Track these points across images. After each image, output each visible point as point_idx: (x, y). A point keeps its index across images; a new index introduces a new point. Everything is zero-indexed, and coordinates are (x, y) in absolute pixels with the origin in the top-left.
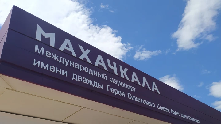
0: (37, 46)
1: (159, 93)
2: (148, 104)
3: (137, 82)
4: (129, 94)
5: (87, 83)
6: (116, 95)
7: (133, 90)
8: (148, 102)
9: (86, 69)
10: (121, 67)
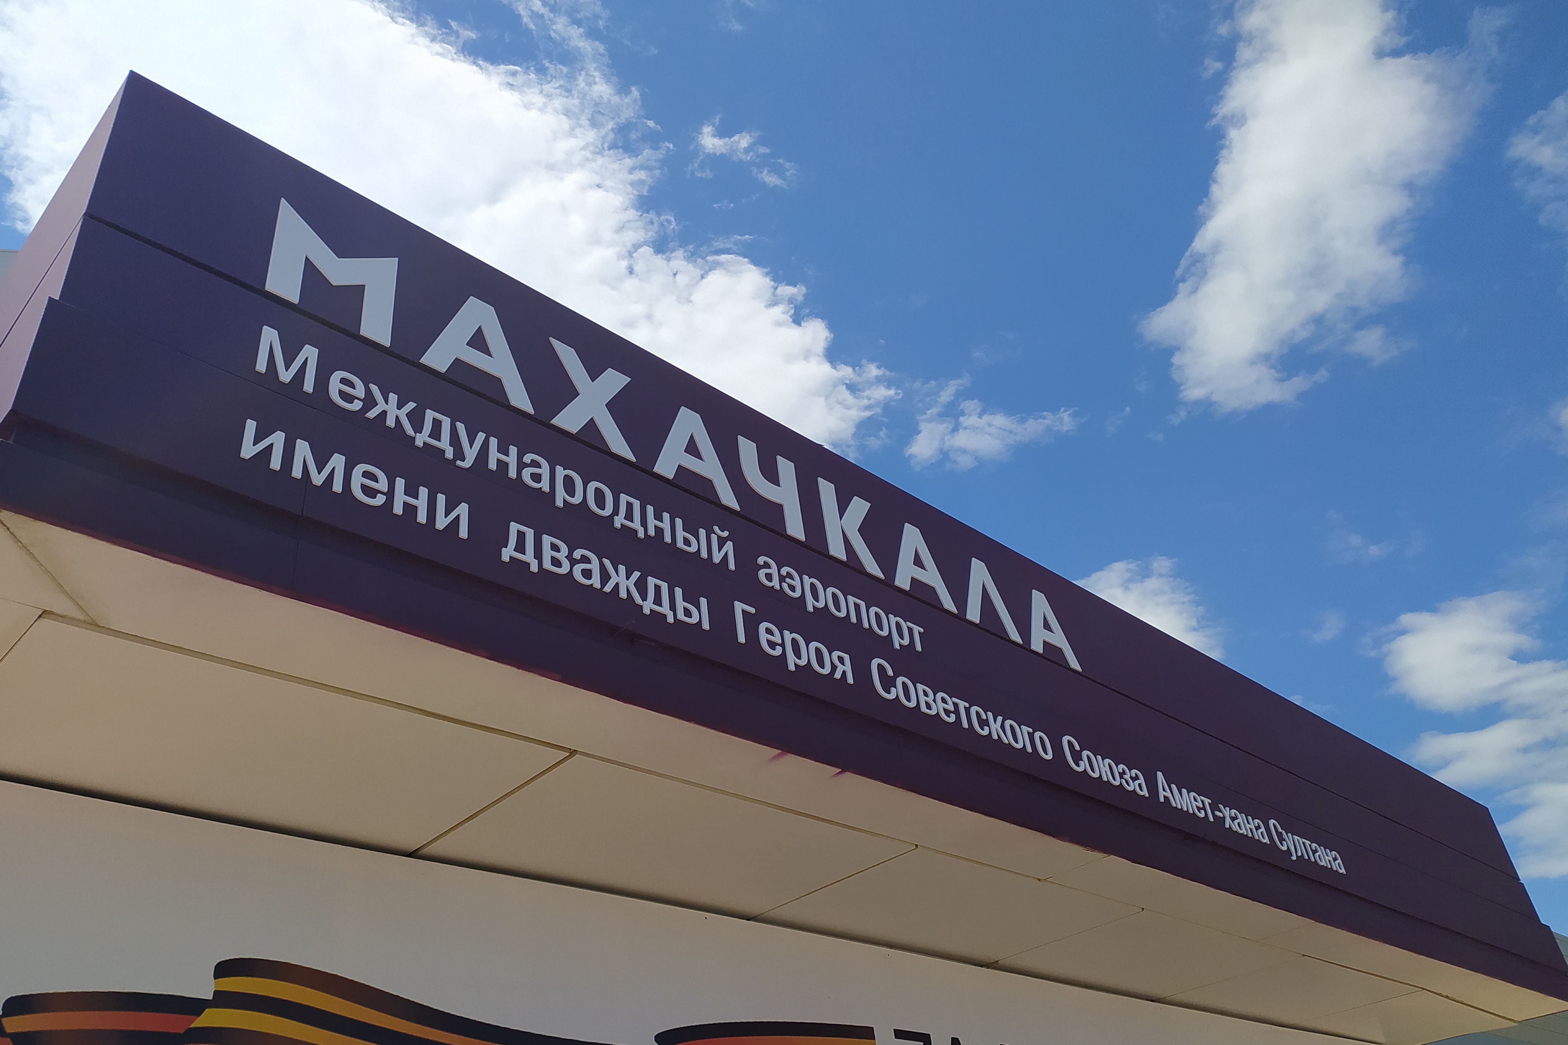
0: (269, 336)
1: (1075, 664)
2: (1007, 739)
3: (933, 589)
4: (880, 667)
5: (603, 584)
6: (792, 667)
7: (906, 642)
8: (1008, 723)
9: (599, 494)
10: (827, 490)
